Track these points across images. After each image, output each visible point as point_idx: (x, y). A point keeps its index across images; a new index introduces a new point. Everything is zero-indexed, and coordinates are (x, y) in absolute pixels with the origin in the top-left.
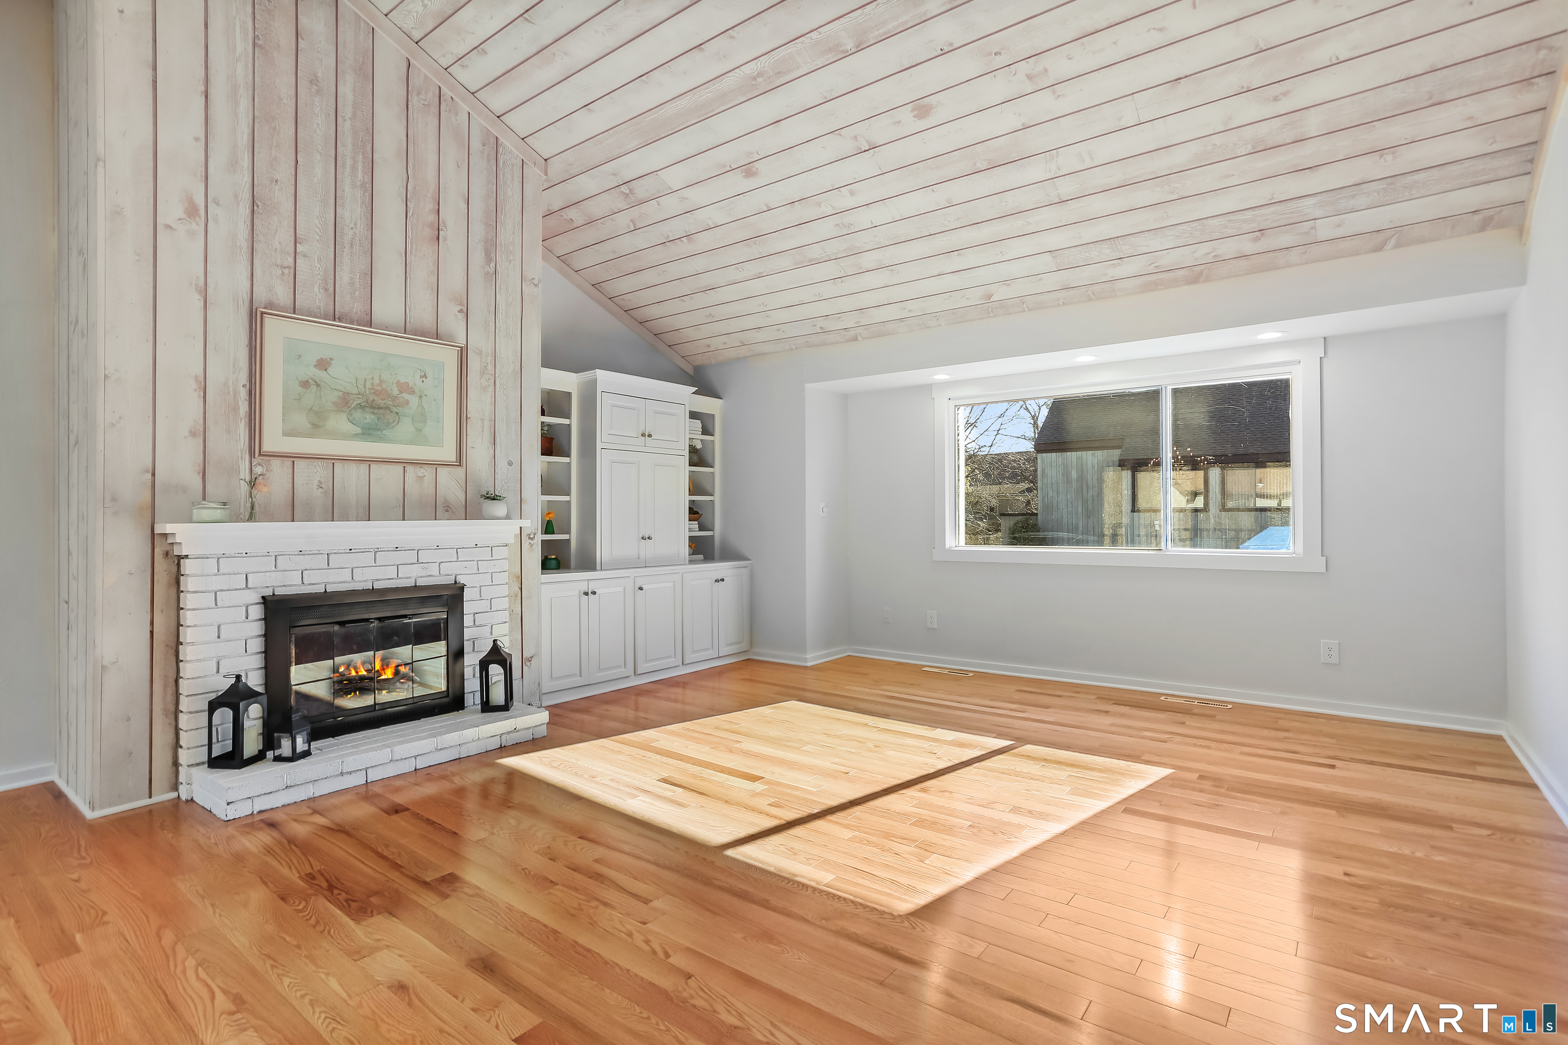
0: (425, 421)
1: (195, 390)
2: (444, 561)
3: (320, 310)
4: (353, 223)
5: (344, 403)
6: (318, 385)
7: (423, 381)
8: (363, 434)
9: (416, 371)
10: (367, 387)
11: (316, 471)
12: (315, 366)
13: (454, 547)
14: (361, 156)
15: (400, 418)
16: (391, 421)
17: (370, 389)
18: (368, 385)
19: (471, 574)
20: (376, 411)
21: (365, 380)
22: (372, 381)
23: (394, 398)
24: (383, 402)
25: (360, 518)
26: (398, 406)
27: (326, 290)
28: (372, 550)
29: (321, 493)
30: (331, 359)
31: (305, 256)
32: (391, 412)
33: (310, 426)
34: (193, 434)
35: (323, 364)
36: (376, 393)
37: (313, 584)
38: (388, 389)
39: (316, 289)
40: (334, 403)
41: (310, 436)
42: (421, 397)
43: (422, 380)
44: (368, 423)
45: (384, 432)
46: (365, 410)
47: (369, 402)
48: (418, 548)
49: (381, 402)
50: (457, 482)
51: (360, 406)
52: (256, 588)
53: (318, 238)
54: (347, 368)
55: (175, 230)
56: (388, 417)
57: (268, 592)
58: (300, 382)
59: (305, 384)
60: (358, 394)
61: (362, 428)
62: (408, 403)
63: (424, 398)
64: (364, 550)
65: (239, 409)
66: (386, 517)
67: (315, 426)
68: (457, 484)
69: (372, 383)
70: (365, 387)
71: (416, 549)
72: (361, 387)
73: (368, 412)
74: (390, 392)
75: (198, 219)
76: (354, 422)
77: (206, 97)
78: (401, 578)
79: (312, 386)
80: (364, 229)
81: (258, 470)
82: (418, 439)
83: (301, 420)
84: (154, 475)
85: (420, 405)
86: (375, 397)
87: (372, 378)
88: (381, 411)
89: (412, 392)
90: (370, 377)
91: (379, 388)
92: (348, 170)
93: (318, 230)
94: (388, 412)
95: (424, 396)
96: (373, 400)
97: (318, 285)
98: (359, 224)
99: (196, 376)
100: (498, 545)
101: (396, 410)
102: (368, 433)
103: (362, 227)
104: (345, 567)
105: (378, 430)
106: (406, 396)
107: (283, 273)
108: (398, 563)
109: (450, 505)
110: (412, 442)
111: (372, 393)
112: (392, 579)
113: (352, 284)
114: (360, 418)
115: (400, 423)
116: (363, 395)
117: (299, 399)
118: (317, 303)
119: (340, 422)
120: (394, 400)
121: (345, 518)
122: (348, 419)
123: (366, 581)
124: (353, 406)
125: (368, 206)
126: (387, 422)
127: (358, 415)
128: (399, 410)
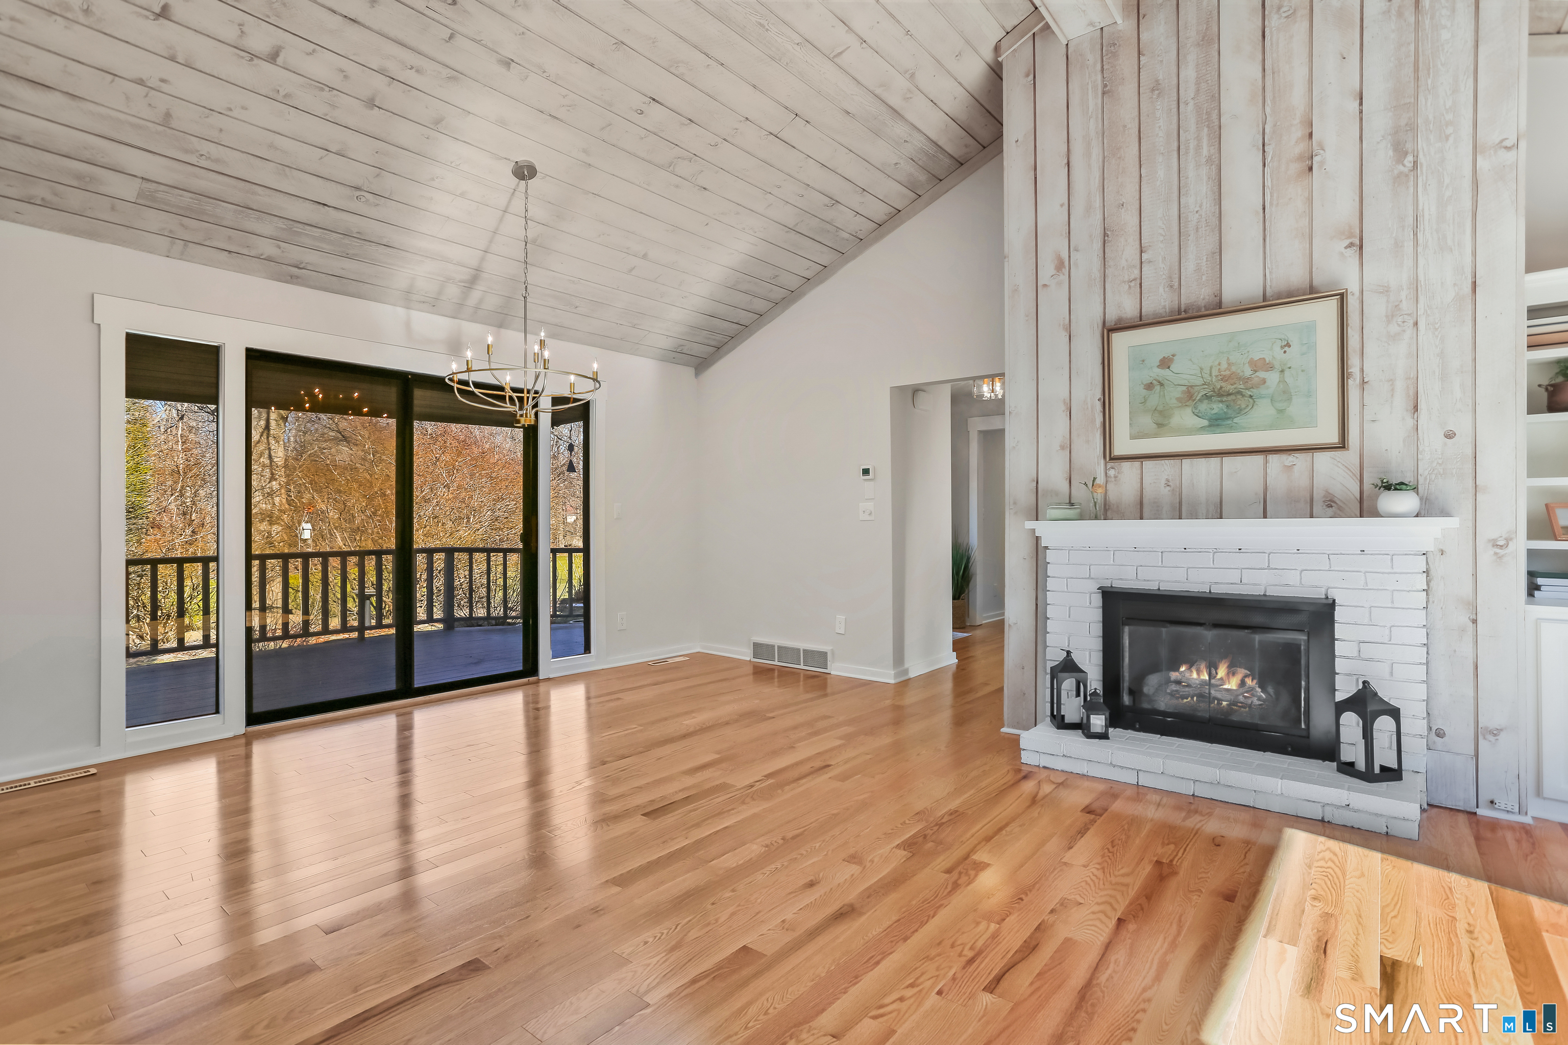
0: (1289, 399)
1: (1064, 411)
2: (1308, 568)
3: (1165, 309)
4: (1198, 205)
5: (1189, 396)
6: (1161, 384)
7: (1285, 352)
8: (1210, 426)
9: (1275, 342)
10: (1214, 374)
11: (1163, 470)
12: (1158, 367)
13: (1325, 552)
14: (1206, 130)
15: (1254, 402)
16: (1243, 406)
17: (1217, 376)
18: (1215, 372)
19: (1353, 589)
20: (1225, 399)
21: (1211, 368)
22: (1219, 367)
23: (1246, 380)
24: (1233, 387)
25: (1210, 516)
26: (1252, 388)
27: (1171, 287)
28: (1211, 550)
29: (1169, 491)
30: (1173, 355)
31: (1150, 262)
32: (1243, 396)
33: (1155, 426)
34: (1062, 448)
35: (1165, 363)
36: (1224, 379)
37: (1148, 581)
38: (1239, 371)
39: (1161, 290)
40: (1177, 399)
41: (1156, 436)
42: (1282, 371)
43: (1284, 350)
44: (1216, 414)
45: (1235, 420)
46: (1211, 401)
47: (1216, 390)
48: (1270, 551)
49: (1229, 388)
50: (1346, 469)
51: (1207, 397)
52: (1098, 579)
53: (1162, 238)
54: (1191, 360)
55: (1049, 286)
56: (1239, 402)
57: (1107, 584)
58: (1145, 385)
59: (1149, 387)
60: (1203, 384)
61: (1209, 420)
62: (1265, 382)
63: (1287, 373)
64: (1200, 550)
65: (1095, 421)
66: (1241, 514)
67: (1160, 425)
68: (1347, 471)
69: (1219, 369)
70: (1211, 375)
71: (1268, 551)
72: (1207, 376)
73: (1215, 401)
74: (1241, 374)
75: (1063, 270)
76: (1200, 415)
77: (1069, 166)
78: (1246, 584)
79: (1156, 387)
80: (1211, 206)
81: (1112, 473)
82: (1282, 420)
83: (1147, 421)
84: (1037, 483)
85: (1282, 381)
86: (1223, 384)
87: (1219, 364)
88: (1230, 398)
89: (1269, 367)
90: (1217, 363)
91: (1228, 373)
92: (1192, 152)
93: (1161, 231)
94: (1239, 397)
95: (1288, 370)
96: (1221, 388)
97: (1162, 285)
98: (1204, 204)
99: (1064, 400)
100: (1406, 553)
101: (1250, 393)
102: (1216, 423)
103: (1208, 205)
104: (1180, 566)
105: (1228, 419)
106: (1262, 374)
107: (1130, 287)
108: (1243, 567)
109: (1335, 499)
110: (1272, 427)
111: (1219, 380)
112: (1235, 584)
113: (1198, 269)
114: (1206, 410)
115: (1255, 407)
116: (1209, 384)
117: (1144, 402)
118: (1163, 304)
119: (1185, 417)
120: (1247, 382)
121: (1194, 515)
122: (1193, 413)
123: (1203, 583)
124: (1198, 398)
125: (1215, 179)
126: (1239, 408)
127: (1204, 407)
128: (1252, 392)
